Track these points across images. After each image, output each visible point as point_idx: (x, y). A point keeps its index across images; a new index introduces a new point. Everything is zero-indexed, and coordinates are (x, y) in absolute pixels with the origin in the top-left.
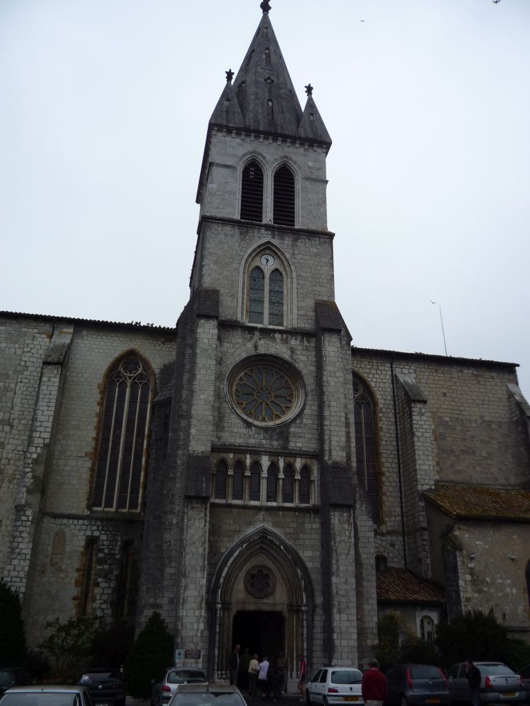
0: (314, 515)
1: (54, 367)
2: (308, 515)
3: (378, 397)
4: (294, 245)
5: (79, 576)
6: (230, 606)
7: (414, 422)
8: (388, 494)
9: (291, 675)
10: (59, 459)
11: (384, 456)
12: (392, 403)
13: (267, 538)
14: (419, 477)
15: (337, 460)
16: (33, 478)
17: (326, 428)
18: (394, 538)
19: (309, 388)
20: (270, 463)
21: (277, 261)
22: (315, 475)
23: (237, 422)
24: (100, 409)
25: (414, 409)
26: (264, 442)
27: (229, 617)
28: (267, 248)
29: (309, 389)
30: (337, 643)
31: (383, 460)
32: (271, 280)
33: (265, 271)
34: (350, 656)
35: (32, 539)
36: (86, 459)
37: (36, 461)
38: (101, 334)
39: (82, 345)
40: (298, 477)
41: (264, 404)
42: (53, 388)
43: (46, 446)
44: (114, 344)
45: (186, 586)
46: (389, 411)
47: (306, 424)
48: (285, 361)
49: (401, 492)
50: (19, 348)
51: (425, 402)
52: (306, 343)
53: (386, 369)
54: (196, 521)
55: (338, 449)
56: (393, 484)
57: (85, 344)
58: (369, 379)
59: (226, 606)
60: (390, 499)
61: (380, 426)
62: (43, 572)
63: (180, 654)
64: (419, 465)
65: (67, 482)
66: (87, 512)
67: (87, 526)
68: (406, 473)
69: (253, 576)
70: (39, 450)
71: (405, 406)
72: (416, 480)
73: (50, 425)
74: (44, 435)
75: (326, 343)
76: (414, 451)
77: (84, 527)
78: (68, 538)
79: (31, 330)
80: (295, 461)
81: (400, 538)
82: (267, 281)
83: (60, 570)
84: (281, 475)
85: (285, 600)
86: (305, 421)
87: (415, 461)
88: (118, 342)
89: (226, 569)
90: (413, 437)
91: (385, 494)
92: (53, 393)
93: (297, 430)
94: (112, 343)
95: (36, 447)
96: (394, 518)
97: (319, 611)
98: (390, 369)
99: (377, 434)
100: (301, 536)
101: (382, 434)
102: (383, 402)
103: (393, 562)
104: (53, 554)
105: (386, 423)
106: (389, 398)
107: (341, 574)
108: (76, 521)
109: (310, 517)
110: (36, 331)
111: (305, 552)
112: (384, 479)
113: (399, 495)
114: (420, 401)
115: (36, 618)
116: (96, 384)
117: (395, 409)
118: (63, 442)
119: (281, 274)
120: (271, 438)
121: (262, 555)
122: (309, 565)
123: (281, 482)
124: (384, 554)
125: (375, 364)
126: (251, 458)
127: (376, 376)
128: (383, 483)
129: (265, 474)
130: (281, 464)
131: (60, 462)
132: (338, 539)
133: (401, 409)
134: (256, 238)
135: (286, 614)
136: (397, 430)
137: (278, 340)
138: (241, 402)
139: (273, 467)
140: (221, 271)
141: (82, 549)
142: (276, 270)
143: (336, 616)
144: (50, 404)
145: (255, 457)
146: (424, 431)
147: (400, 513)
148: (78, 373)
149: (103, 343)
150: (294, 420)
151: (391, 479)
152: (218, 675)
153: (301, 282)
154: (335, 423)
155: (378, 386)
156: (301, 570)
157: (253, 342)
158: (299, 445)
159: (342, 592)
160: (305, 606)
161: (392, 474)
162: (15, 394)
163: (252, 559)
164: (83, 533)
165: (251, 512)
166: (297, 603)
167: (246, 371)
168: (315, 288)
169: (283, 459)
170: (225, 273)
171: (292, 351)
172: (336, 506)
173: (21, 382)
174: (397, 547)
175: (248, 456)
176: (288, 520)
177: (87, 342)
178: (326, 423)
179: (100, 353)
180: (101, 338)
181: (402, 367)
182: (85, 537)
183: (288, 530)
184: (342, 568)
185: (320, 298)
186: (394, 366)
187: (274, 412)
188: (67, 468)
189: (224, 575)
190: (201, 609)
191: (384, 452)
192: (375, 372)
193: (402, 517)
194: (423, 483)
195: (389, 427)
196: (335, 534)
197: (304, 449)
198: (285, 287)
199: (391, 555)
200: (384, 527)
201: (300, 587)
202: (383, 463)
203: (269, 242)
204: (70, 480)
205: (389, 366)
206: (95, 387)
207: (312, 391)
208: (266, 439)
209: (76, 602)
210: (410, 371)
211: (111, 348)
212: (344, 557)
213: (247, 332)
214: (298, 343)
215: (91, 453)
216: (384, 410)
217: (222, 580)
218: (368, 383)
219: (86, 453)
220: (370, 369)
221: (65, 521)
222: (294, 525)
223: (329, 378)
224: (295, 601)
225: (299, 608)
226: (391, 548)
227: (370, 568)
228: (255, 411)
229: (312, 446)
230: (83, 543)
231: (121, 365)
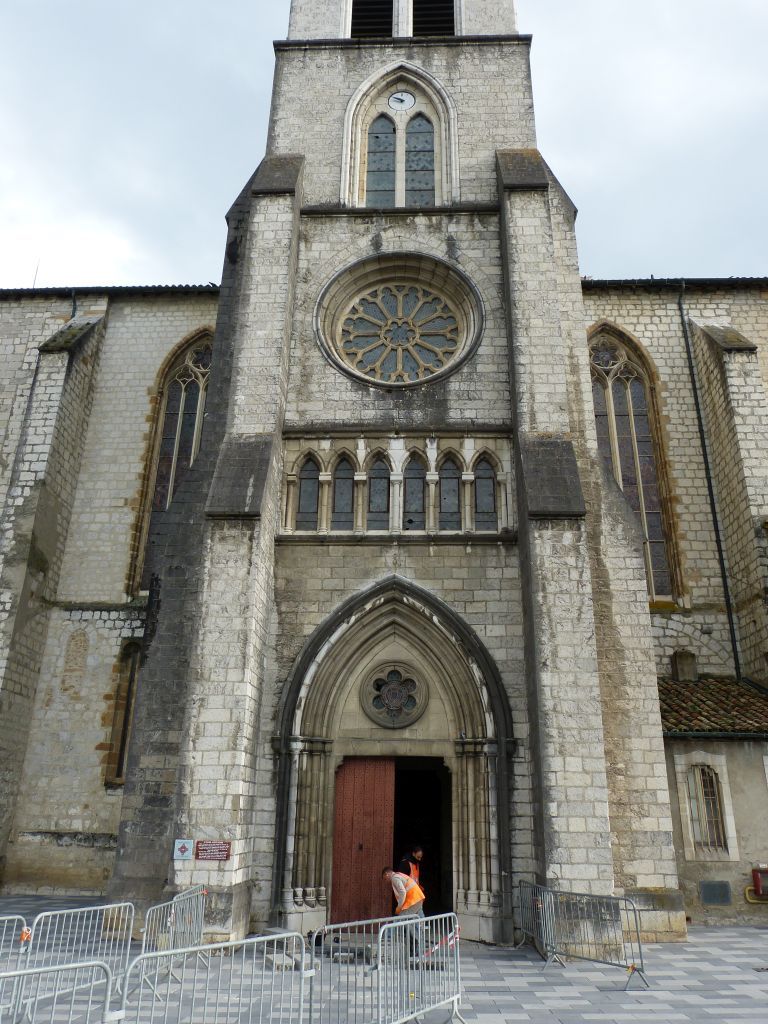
0: (507, 549)
1: (56, 356)
2: (494, 552)
3: (658, 362)
4: (451, 67)
5: (109, 708)
6: (328, 747)
7: (732, 389)
8: (690, 536)
9: (466, 897)
10: (81, 513)
11: (677, 466)
12: (687, 371)
13: (402, 602)
14: (750, 491)
15: (551, 430)
16: (14, 538)
17: (521, 369)
18: (710, 619)
19: (487, 306)
20: (408, 453)
21: (420, 99)
22: (506, 469)
23: (339, 381)
24: (151, 427)
25: (730, 366)
26: (395, 413)
27: (326, 770)
28: (401, 79)
29: (488, 308)
30: (558, 824)
31: (675, 474)
32: (409, 133)
33: (397, 119)
34: (591, 856)
35: (8, 642)
36: (126, 510)
37: (21, 511)
38: (155, 309)
39: (123, 330)
40: (468, 476)
41: (400, 350)
42: (55, 390)
43: (40, 484)
44: (175, 323)
45: (202, 700)
46: (680, 385)
47: (482, 374)
48: (437, 263)
49: (717, 530)
50: (21, 343)
51: (751, 350)
52: (478, 227)
53: (670, 313)
54: (231, 564)
55: (551, 408)
56: (699, 517)
57: (127, 328)
58: (636, 334)
59: (317, 747)
60: (695, 545)
61: (665, 413)
62: (48, 703)
63: (183, 849)
64: (751, 468)
65: (94, 549)
66: (125, 599)
67: (124, 620)
68: (724, 494)
69: (379, 685)
70: (27, 492)
71: (711, 368)
72: (746, 498)
73: (47, 448)
74: (34, 467)
75: (517, 213)
76: (737, 443)
77: (119, 624)
78: (91, 642)
79: (41, 315)
80: (461, 445)
81: (723, 618)
82: (401, 135)
83: (77, 698)
84: (432, 476)
85: (452, 732)
86: (480, 368)
87: (739, 462)
88: (183, 318)
89: (312, 669)
90: (732, 418)
91: (683, 537)
92: (54, 397)
93: (464, 387)
94: (172, 321)
95: (23, 487)
96: (705, 580)
97: (523, 752)
98: (678, 313)
99: (659, 429)
100: (479, 594)
101: (669, 427)
102: (669, 371)
103: (709, 664)
104: (66, 671)
105: (676, 407)
106: (680, 362)
107: (564, 666)
108: (105, 615)
109: (498, 555)
110: (48, 314)
111: (489, 627)
112: (679, 509)
113: (714, 538)
114: (740, 350)
115: (33, 783)
116: (145, 388)
117: (693, 382)
118: (89, 485)
119: (429, 121)
120: (409, 405)
121: (398, 639)
122: (498, 655)
123: (432, 487)
124: (690, 649)
125: (648, 307)
126: (366, 447)
127: (650, 327)
128: (679, 516)
129: (397, 474)
130: (432, 454)
131: (85, 518)
132: (551, 588)
133: (704, 379)
134: (377, 64)
135: (453, 764)
136: (699, 418)
137: (422, 228)
138: (354, 350)
139: (416, 459)
140: (310, 126)
141: (114, 661)
142: (420, 115)
143: (555, 763)
144: (48, 416)
145: (376, 444)
146: (756, 403)
147: (718, 571)
148: (115, 374)
149: (158, 324)
150: (456, 369)
151: (693, 509)
152: (295, 895)
153: (466, 124)
154: (543, 358)
155: (655, 343)
156: (479, 667)
157: (370, 237)
158: (469, 414)
159: (565, 707)
160: (491, 742)
161: (697, 499)
162: (12, 414)
163: (376, 649)
164: (117, 632)
165: (366, 550)
166: (474, 737)
167: (365, 294)
168: (494, 131)
169: (435, 445)
170: (317, 128)
171: (451, 243)
172: (545, 518)
173: (22, 396)
174: (716, 635)
175: (361, 443)
176: (448, 562)
177: (131, 324)
178: (522, 359)
179: (153, 339)
180: (154, 316)
181: (702, 306)
182: (120, 639)
183: (449, 584)
184: (563, 652)
185: (505, 147)
186: (685, 307)
187: (421, 362)
188: (94, 527)
189: (307, 680)
190: (234, 748)
191: (677, 459)
192: (648, 320)
193: (724, 577)
194: (760, 502)
195: (682, 414)
196: (544, 578)
197: (481, 421)
198: (436, 140)
199: (705, 651)
200: (687, 598)
201: (480, 702)
202: (675, 479)
203: (401, 68)
204: (97, 547)
205: (675, 306)
206: (143, 392)
207: (493, 310)
208: (396, 406)
209: (103, 753)
210: (719, 312)
211: (170, 329)
212: (568, 627)
213: (359, 221)
214: (463, 227)
215: (134, 500)
216: (671, 385)
217: (303, 692)
218: (635, 340)
219: (126, 500)
220: (638, 317)
221: (87, 615)
222: (464, 573)
223: (523, 275)
224: (470, 735)
225: (479, 748)
226: (705, 638)
227: (641, 657)
228: (383, 364)
229: (498, 415)
230: (117, 650)
231: (189, 355)
